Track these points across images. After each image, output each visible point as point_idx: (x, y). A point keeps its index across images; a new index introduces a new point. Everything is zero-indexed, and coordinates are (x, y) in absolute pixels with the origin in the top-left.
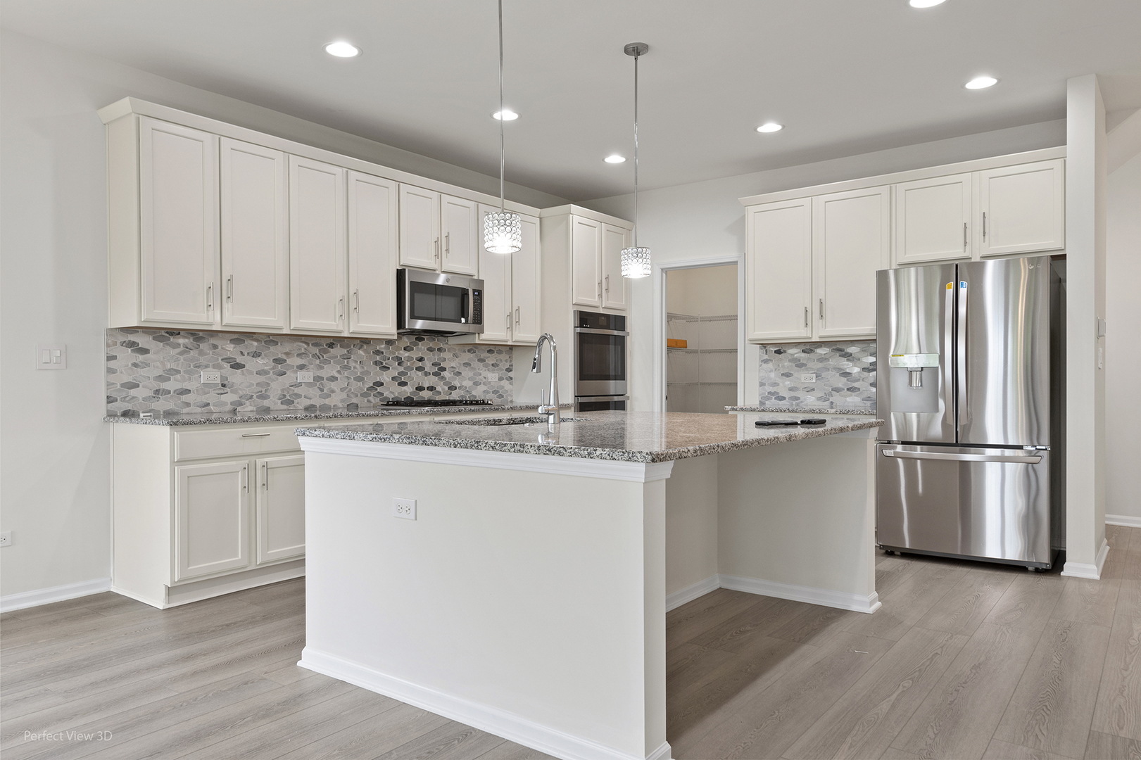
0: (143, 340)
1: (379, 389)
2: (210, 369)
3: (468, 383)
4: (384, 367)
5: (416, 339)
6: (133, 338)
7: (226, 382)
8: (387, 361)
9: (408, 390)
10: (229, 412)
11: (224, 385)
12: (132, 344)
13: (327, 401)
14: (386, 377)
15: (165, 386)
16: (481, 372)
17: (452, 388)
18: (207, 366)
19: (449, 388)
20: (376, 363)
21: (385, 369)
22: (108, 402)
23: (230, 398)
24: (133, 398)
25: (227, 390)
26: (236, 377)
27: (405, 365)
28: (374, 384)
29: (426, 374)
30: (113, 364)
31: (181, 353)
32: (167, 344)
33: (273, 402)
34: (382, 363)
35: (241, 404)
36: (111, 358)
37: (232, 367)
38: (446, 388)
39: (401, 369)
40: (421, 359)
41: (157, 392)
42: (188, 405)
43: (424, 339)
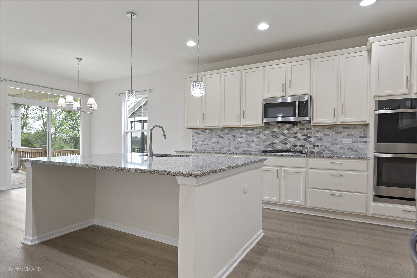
0: (199, 131)
1: (273, 145)
2: (214, 138)
3: (327, 144)
4: (276, 137)
5: (293, 125)
6: (197, 131)
7: (218, 142)
8: (277, 135)
9: (288, 146)
10: (219, 150)
11: (218, 143)
12: (197, 133)
13: (250, 149)
14: (277, 141)
15: (204, 143)
16: (338, 138)
17: (315, 146)
18: (213, 138)
19: (313, 146)
20: (272, 136)
21: (276, 138)
22: (192, 147)
23: (219, 146)
24: (197, 146)
25: (218, 144)
26: (221, 141)
27: (287, 136)
28: (271, 143)
29: (299, 140)
30: (193, 137)
31: (207, 135)
32: (205, 132)
33: (232, 149)
34: (275, 135)
35: (222, 148)
36: (193, 136)
37: (220, 138)
38: (312, 146)
39: (284, 138)
40: (296, 133)
41: (202, 144)
42: (209, 148)
43: (298, 125)
